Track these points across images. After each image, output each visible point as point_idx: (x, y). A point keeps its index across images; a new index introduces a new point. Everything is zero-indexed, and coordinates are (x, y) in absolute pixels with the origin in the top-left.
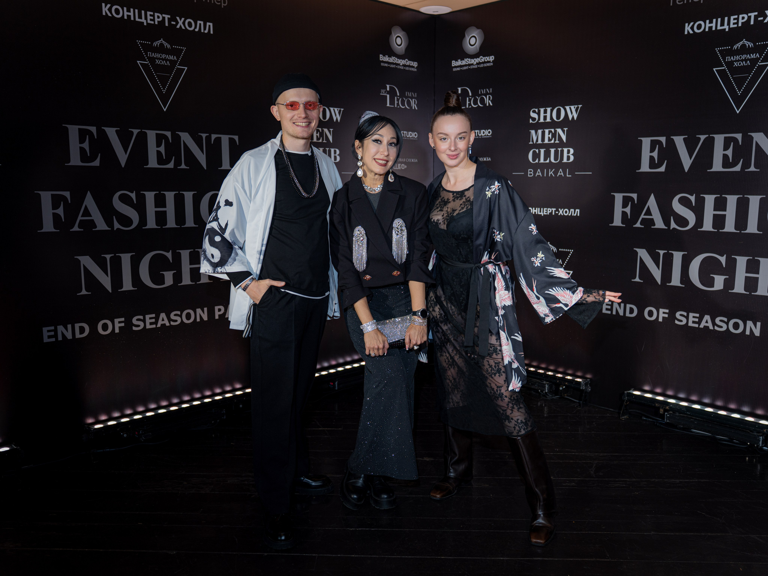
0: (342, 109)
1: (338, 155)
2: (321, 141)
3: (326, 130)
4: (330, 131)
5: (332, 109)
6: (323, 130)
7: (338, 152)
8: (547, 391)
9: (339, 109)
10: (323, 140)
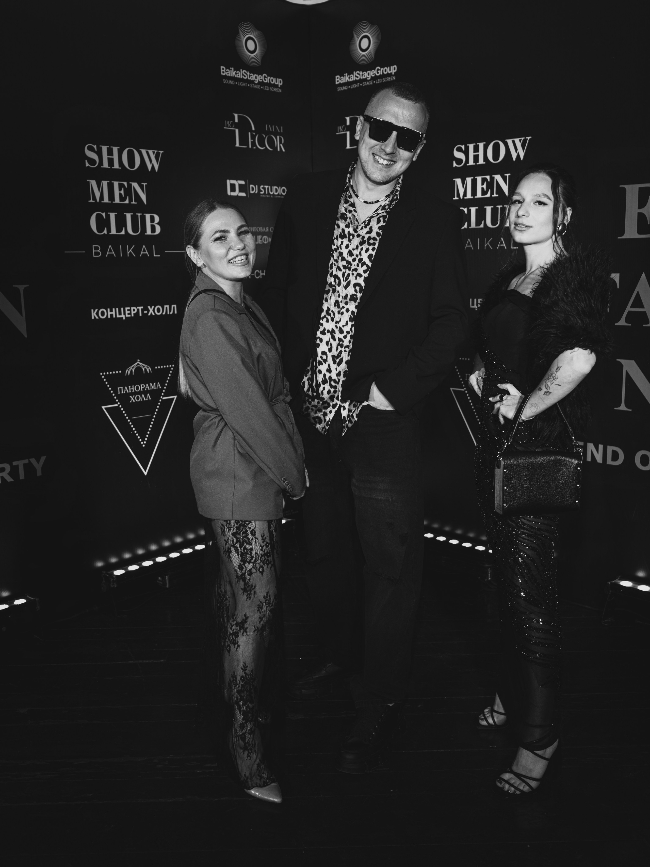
0: (161, 152)
1: (157, 224)
2: (127, 202)
3: (135, 185)
4: (142, 187)
5: (144, 151)
6: (130, 186)
7: (157, 219)
9: (156, 151)
10: (131, 200)
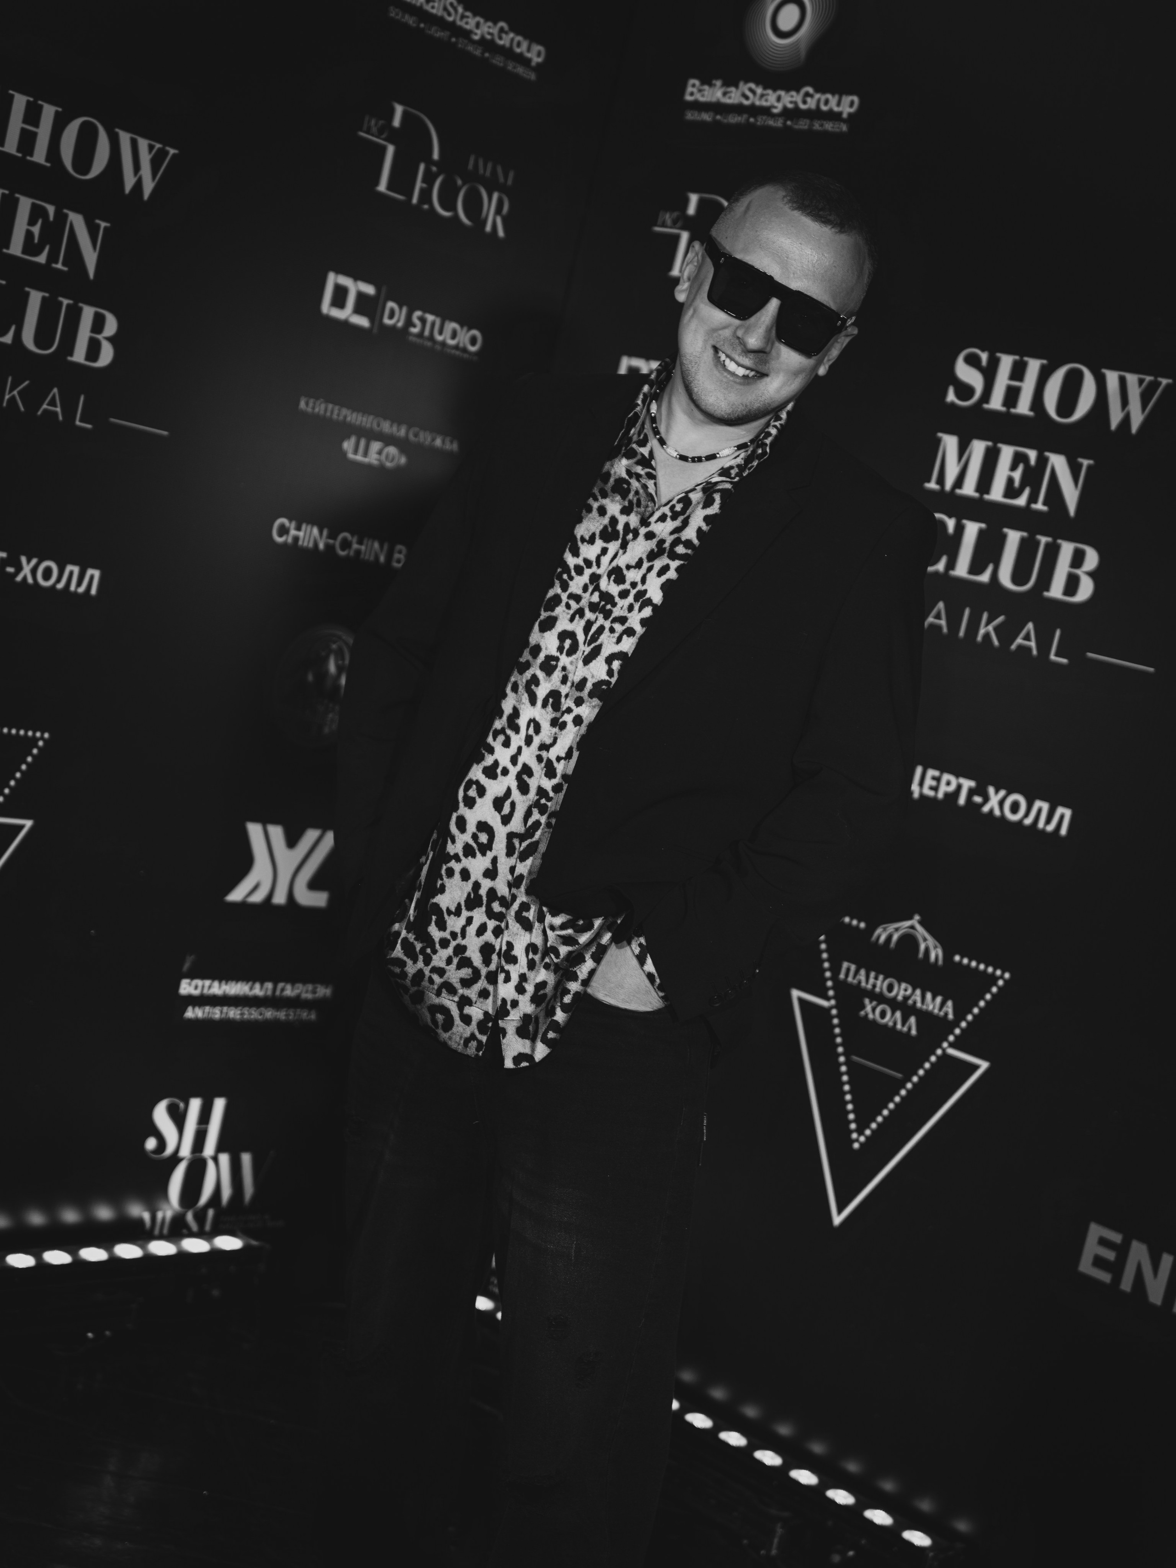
0: (172, 151)
1: (109, 339)
2: (42, 259)
3: (77, 220)
4: (93, 231)
5: (125, 138)
6: (61, 218)
7: (111, 326)
8: (774, 1552)
9: (158, 146)
10: (53, 257)
